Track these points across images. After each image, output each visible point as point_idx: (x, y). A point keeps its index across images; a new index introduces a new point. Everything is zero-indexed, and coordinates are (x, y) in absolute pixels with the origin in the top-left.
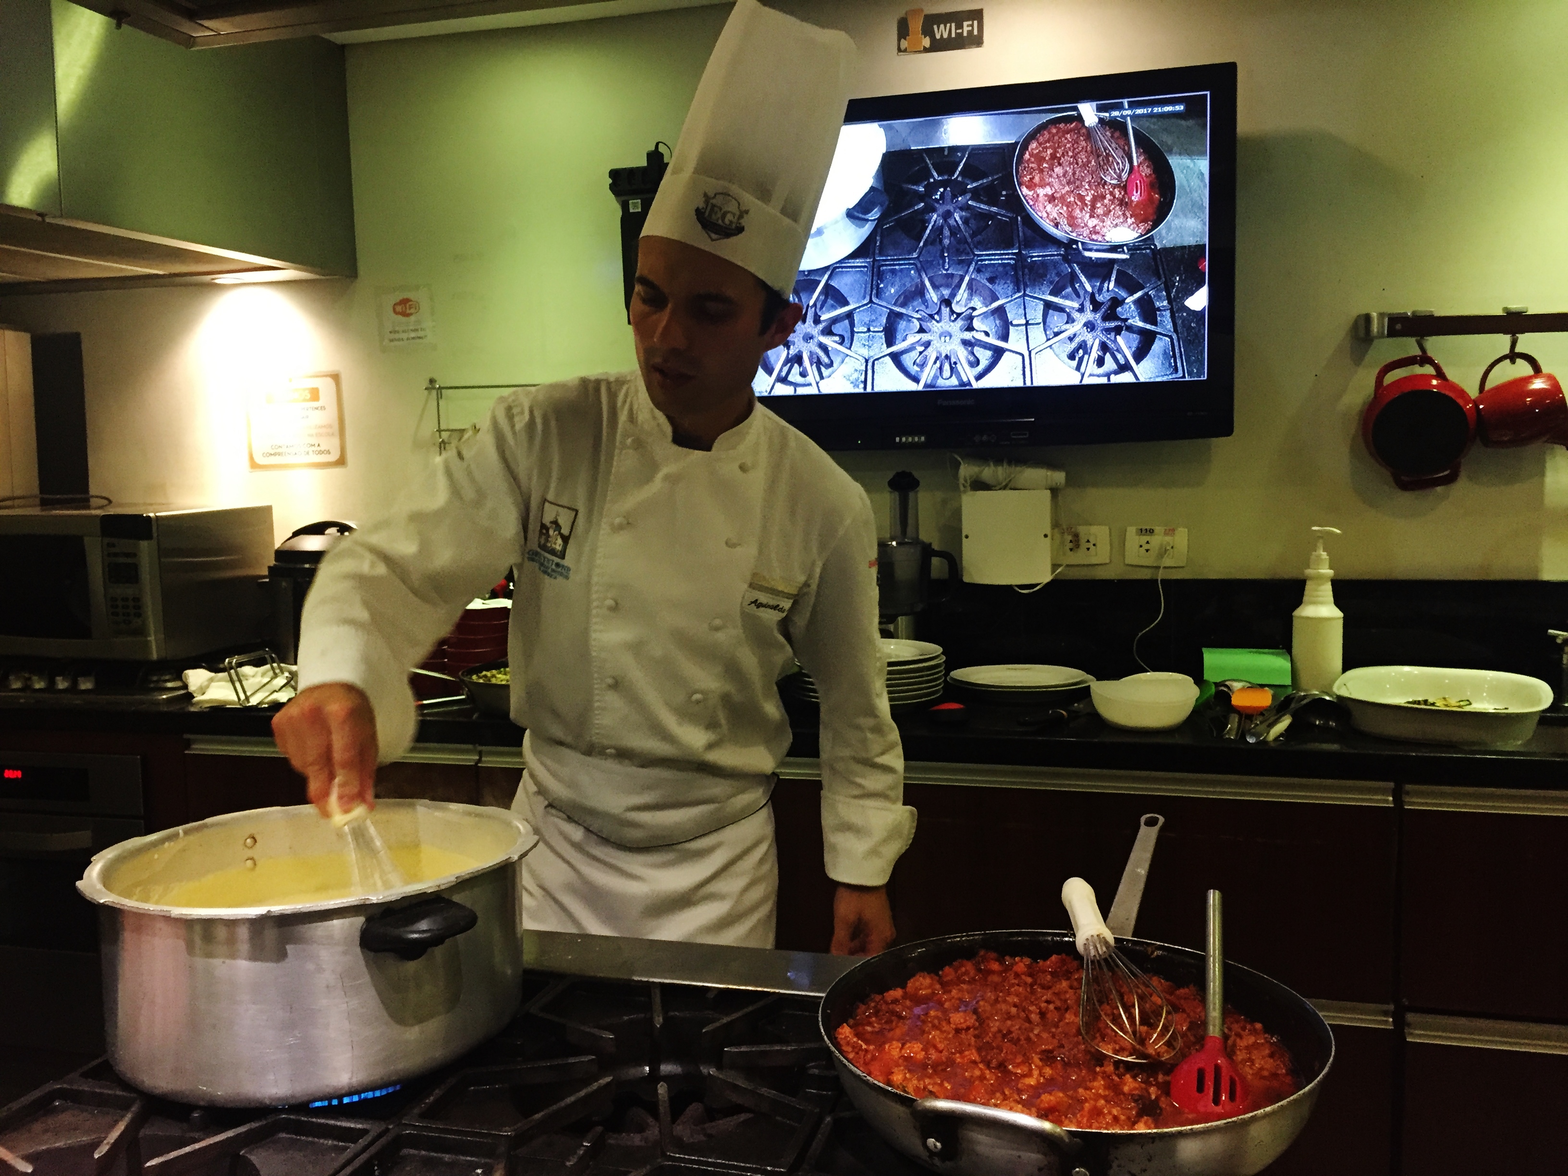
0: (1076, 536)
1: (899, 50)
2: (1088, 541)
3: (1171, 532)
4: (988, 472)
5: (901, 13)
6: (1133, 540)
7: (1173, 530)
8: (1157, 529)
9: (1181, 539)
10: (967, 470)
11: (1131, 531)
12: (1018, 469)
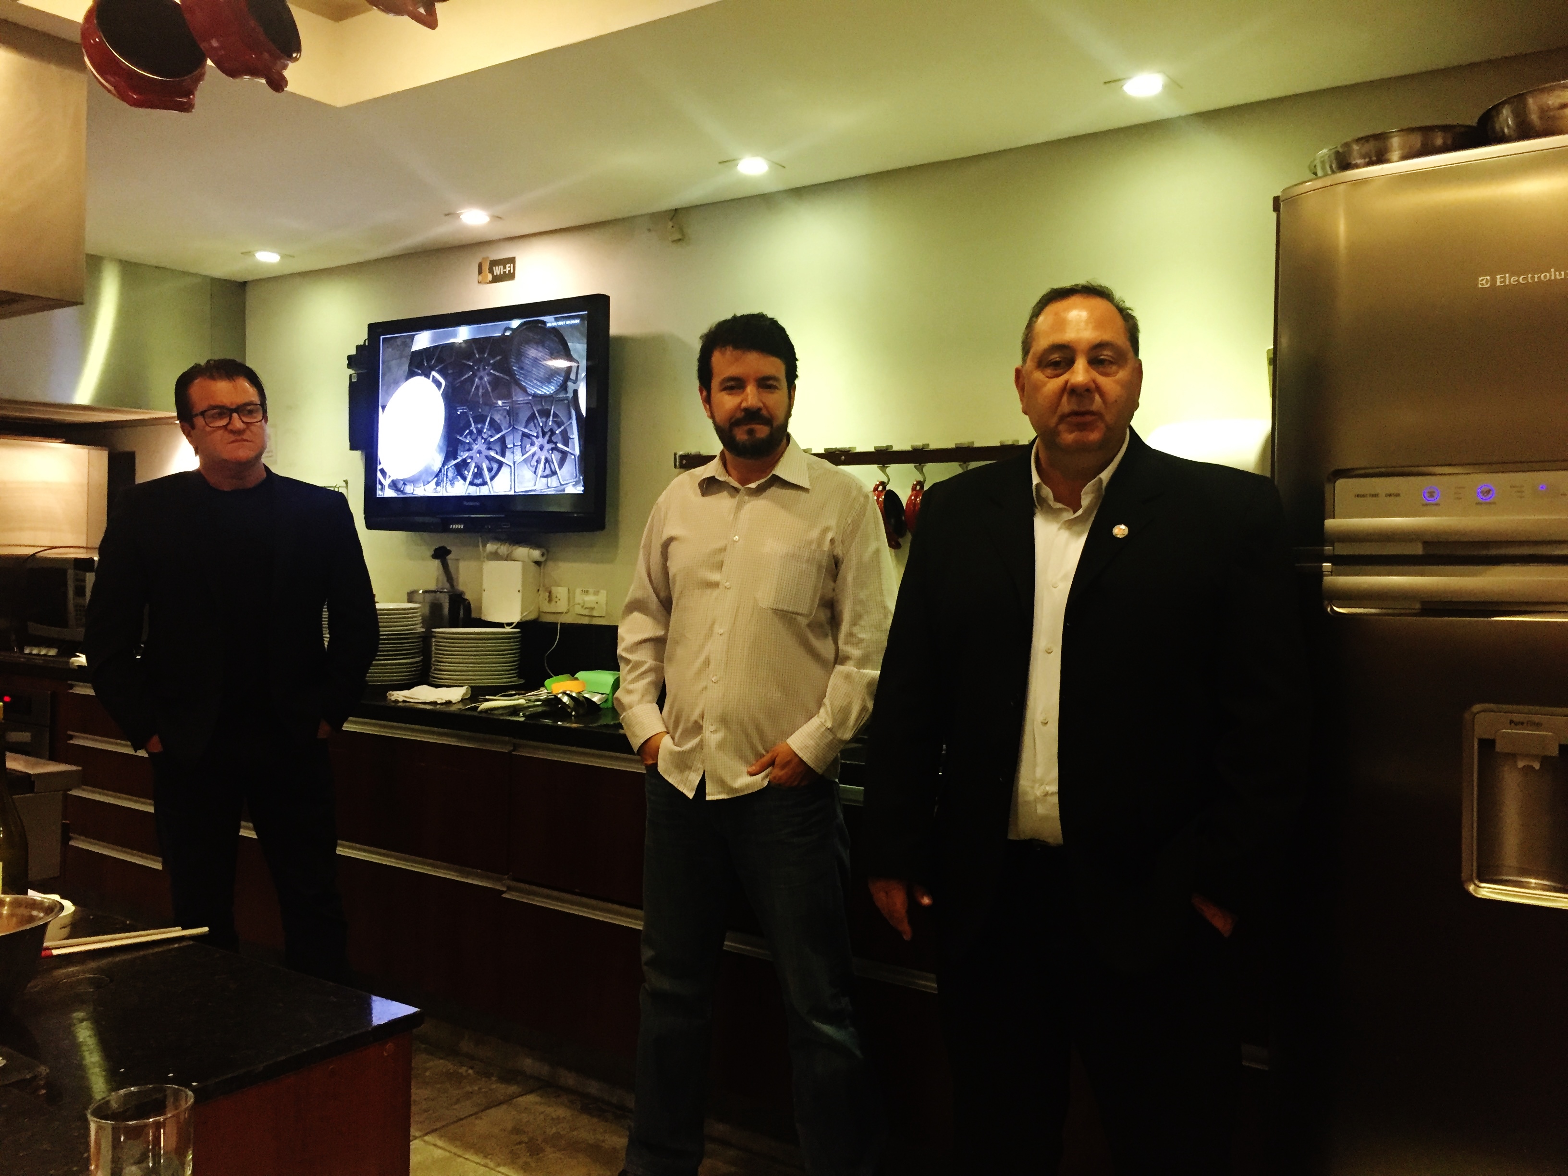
0: (550, 593)
1: (479, 283)
2: (556, 597)
3: (596, 593)
4: (503, 549)
5: (479, 260)
6: (579, 597)
7: (598, 592)
8: (591, 590)
9: (602, 597)
10: (490, 547)
11: (578, 591)
12: (514, 547)
